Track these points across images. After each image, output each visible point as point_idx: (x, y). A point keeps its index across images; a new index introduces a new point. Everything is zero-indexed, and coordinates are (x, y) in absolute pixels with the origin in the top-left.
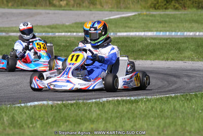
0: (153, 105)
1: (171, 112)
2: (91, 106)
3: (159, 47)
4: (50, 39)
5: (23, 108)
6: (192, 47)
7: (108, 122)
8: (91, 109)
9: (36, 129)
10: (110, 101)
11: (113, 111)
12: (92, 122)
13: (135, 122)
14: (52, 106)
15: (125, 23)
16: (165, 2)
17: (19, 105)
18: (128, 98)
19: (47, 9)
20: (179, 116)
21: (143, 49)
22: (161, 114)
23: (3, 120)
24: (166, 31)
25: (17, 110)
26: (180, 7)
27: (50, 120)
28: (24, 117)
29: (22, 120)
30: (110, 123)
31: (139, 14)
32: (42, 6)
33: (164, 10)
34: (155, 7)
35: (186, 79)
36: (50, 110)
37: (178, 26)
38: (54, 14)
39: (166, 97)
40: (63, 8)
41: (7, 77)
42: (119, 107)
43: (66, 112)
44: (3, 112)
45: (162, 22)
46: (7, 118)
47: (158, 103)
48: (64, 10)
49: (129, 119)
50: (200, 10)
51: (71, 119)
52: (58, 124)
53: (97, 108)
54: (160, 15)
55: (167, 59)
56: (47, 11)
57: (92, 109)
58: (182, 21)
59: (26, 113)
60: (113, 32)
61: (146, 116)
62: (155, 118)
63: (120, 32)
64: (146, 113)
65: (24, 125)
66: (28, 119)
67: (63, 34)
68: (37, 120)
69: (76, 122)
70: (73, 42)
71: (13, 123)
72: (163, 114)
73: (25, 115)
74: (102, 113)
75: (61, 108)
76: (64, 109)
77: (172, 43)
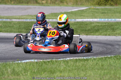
0: (97, 62)
1: (108, 66)
2: (60, 63)
3: (101, 27)
5: (20, 63)
9: (27, 76)
10: (71, 60)
11: (73, 66)
12: (61, 72)
13: (86, 72)
14: (37, 62)
15: (81, 14)
16: (105, 1)
17: (17, 62)
18: (83, 58)
19: (35, 5)
20: (113, 68)
21: (91, 29)
22: (102, 67)
23: (8, 71)
24: (105, 18)
25: (16, 65)
26: (114, 4)
27: (36, 71)
28: (20, 69)
29: (19, 70)
30: (71, 72)
31: (89, 9)
32: (31, 3)
33: (104, 6)
34: (99, 4)
35: (117, 47)
36: (36, 65)
37: (112, 16)
38: (39, 8)
39: (105, 57)
40: (44, 5)
41: (10, 45)
42: (77, 63)
43: (45, 66)
44: (8, 66)
45: (103, 13)
46: (10, 70)
47: (100, 61)
48: (44, 6)
49: (83, 70)
51: (48, 70)
52: (41, 73)
53: (64, 64)
54: (102, 9)
55: (106, 35)
56: (35, 7)
57: (61, 64)
58: (115, 13)
59: (21, 67)
60: (73, 19)
61: (93, 68)
63: (78, 19)
64: (93, 66)
65: (20, 74)
66: (23, 70)
68: (28, 70)
69: (51, 72)
71: (14, 72)
72: (103, 67)
73: (21, 68)
74: (67, 66)
75: (42, 64)
76: (44, 64)
77: (109, 25)
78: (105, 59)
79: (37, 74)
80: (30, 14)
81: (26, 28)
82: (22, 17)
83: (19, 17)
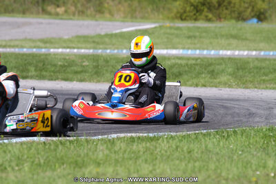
0: (178, 144)
1: (202, 152)
2: (97, 145)
3: (187, 69)
4: (42, 57)
5: (7, 145)
6: (230, 70)
7: (119, 165)
8: (96, 148)
9: (23, 174)
10: (121, 138)
11: (125, 151)
12: (99, 164)
13: (154, 165)
14: (44, 142)
16: (195, 12)
17: (1, 141)
18: (146, 135)
19: (39, 18)
20: (212, 158)
24: (196, 49)
26: (214, 18)
27: (42, 161)
28: (8, 157)
29: (5, 160)
30: (121, 166)
31: (160, 27)
32: (32, 13)
33: (193, 21)
34: (182, 17)
35: (222, 111)
36: (42, 148)
37: (211, 43)
38: (49, 24)
39: (195, 134)
40: (60, 17)
42: (133, 145)
43: (63, 151)
45: (189, 37)
47: (185, 141)
48: (61, 19)
49: (146, 161)
50: (240, 22)
51: (70, 161)
52: (53, 167)
53: (105, 145)
54: (188, 28)
55: (197, 86)
56: (40, 20)
57: (98, 147)
58: (216, 36)
59: (10, 152)
61: (169, 157)
62: (181, 160)
64: (169, 153)
65: (7, 167)
66: (13, 159)
67: (60, 50)
68: (25, 160)
69: (77, 164)
70: (73, 61)
72: (191, 156)
73: (9, 155)
74: (111, 153)
75: (57, 146)
76: (60, 147)
77: (203, 64)
78: (196, 138)
79: (45, 169)
80: (28, 37)
81: (21, 68)
82: (12, 44)
83: (4, 43)
